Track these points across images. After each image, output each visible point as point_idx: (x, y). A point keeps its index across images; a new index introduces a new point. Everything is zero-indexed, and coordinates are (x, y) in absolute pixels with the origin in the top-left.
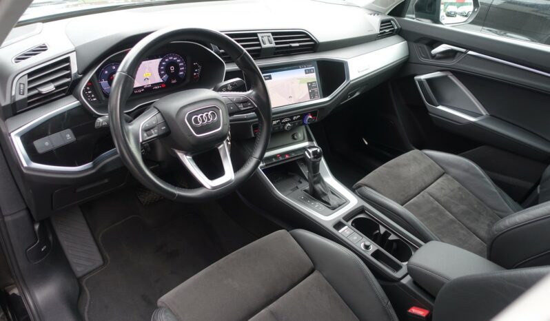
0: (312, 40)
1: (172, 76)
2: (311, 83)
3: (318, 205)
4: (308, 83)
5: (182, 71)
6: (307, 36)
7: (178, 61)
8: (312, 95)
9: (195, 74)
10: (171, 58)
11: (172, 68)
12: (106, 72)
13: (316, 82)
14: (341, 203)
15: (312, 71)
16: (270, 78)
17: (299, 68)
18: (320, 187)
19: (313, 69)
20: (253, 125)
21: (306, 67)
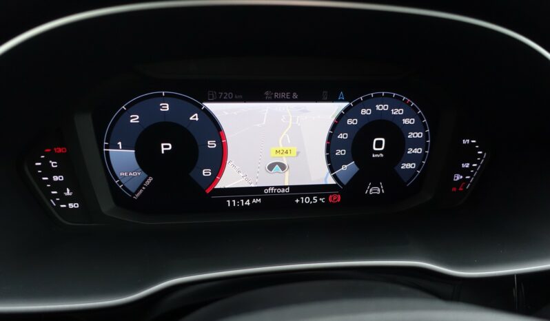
1: (369, 169)
5: (412, 158)
7: (405, 121)
9: (458, 177)
10: (382, 107)
11: (379, 145)
12: (135, 119)
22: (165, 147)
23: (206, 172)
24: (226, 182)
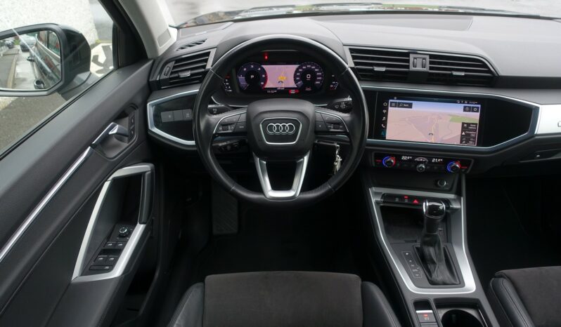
0: (489, 71)
1: (306, 83)
2: (469, 124)
3: (419, 271)
4: (463, 124)
5: (318, 80)
6: (485, 66)
7: (316, 70)
8: (465, 138)
9: (332, 86)
10: (309, 66)
11: (309, 76)
12: (245, 69)
13: (476, 124)
14: (448, 282)
15: (475, 109)
16: (410, 106)
17: (456, 102)
18: (431, 251)
19: (478, 108)
20: (375, 154)
21: (468, 103)
22: (252, 76)
23: (262, 83)
24: (267, 86)
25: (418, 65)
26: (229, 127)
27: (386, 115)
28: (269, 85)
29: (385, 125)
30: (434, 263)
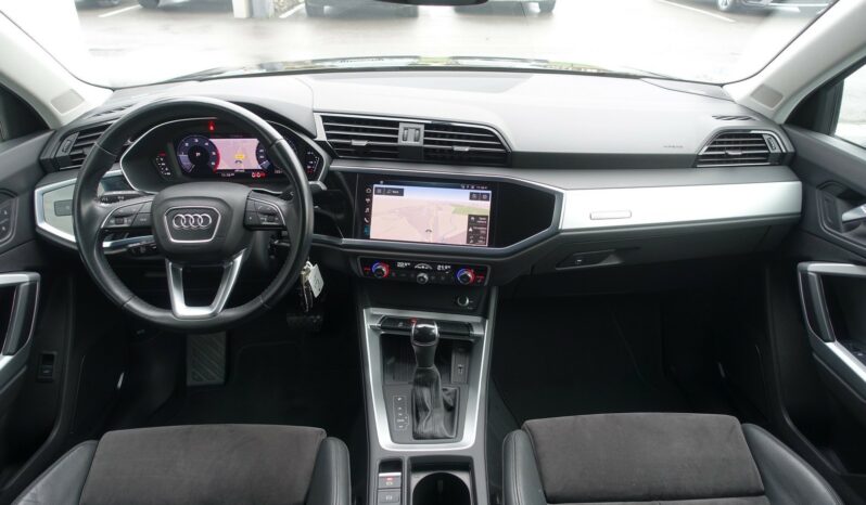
0: (502, 146)
2: (477, 217)
3: (405, 421)
4: (470, 216)
6: (496, 138)
8: (473, 236)
9: (309, 167)
12: (187, 145)
13: (487, 217)
14: (439, 435)
15: (485, 197)
16: (401, 193)
17: (460, 188)
18: (426, 393)
19: (488, 195)
20: (361, 259)
21: (475, 189)
22: (198, 154)
23: (213, 164)
24: (220, 167)
25: (409, 138)
26: (126, 220)
27: (370, 205)
28: (222, 166)
29: (369, 219)
30: (426, 410)
